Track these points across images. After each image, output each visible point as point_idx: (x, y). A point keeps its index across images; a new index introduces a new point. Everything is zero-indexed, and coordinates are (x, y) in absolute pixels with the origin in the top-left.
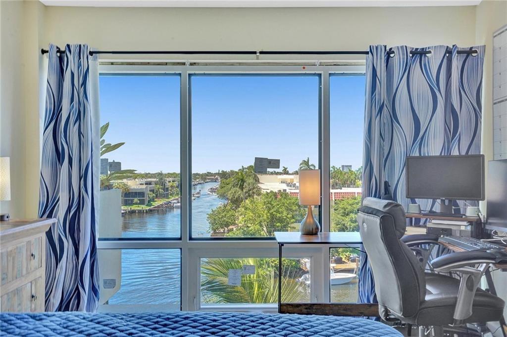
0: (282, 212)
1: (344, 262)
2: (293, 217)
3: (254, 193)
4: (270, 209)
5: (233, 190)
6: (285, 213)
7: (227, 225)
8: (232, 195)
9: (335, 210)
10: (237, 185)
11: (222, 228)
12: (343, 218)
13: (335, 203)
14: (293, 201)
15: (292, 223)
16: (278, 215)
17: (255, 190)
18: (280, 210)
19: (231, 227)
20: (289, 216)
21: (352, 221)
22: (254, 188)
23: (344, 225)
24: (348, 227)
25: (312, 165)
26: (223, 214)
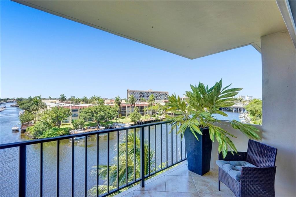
0: (62, 114)
1: (86, 130)
2: (66, 116)
3: (44, 107)
4: (56, 113)
5: (33, 106)
6: (63, 115)
7: (30, 121)
8: (33, 108)
9: (80, 112)
10: (34, 104)
11: (27, 122)
12: (85, 115)
13: (80, 110)
14: (66, 110)
15: (66, 118)
16: (60, 115)
17: (44, 106)
18: (61, 114)
19: (31, 121)
20: (65, 115)
21: (88, 116)
22: (44, 105)
23: (85, 117)
24: (87, 118)
25: (65, 96)
26: (28, 116)
